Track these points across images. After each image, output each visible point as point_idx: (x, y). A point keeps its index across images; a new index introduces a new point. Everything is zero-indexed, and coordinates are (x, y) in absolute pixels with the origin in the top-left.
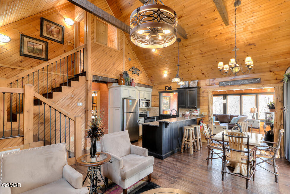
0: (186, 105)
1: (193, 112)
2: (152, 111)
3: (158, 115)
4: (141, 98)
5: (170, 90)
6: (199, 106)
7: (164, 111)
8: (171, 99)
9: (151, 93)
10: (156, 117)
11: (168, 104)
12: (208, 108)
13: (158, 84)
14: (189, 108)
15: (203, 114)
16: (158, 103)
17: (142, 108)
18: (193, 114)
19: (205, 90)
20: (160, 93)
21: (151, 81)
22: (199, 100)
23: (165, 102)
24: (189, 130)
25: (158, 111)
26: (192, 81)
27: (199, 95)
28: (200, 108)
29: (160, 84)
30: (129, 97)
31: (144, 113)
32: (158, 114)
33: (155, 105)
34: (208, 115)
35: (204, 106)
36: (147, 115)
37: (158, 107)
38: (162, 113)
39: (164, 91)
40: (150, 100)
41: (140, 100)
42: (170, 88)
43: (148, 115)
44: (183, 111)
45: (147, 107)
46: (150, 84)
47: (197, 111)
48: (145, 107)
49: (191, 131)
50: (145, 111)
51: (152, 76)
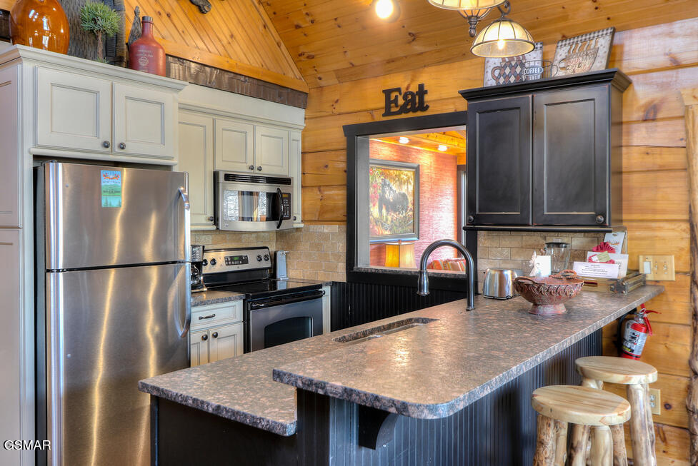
0: (524, 209)
1: (581, 256)
2: (304, 246)
3: (341, 277)
4: (224, 167)
5: (415, 110)
6: (621, 213)
7: (380, 249)
8: (424, 179)
9: (297, 135)
10: (327, 290)
11: (405, 208)
12: (686, 226)
13: (341, 75)
14: (548, 226)
15: (646, 268)
16: (337, 196)
17: (241, 233)
18: (581, 269)
19: (663, 101)
20: (357, 133)
21: (299, 56)
22: (621, 173)
23: (389, 196)
24: (592, 431)
25: (341, 247)
26: (564, 38)
27: (620, 135)
28: (623, 229)
29: (353, 74)
30: (106, 145)
31: (253, 264)
32: (342, 267)
33: (323, 211)
34: (688, 279)
35: (654, 211)
36: (274, 275)
37: (344, 227)
38: (365, 262)
39: (379, 117)
40: (287, 181)
41: (216, 175)
42: (417, 100)
43: (281, 273)
44: (506, 252)
45: (274, 224)
46: (292, 76)
47: (604, 247)
48: (263, 226)
49: (606, 439)
50: (263, 253)
51: (300, 23)
